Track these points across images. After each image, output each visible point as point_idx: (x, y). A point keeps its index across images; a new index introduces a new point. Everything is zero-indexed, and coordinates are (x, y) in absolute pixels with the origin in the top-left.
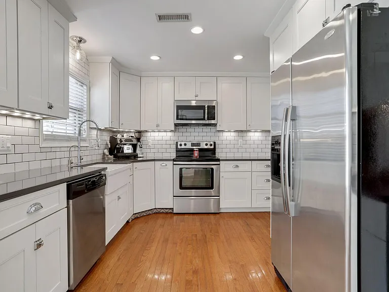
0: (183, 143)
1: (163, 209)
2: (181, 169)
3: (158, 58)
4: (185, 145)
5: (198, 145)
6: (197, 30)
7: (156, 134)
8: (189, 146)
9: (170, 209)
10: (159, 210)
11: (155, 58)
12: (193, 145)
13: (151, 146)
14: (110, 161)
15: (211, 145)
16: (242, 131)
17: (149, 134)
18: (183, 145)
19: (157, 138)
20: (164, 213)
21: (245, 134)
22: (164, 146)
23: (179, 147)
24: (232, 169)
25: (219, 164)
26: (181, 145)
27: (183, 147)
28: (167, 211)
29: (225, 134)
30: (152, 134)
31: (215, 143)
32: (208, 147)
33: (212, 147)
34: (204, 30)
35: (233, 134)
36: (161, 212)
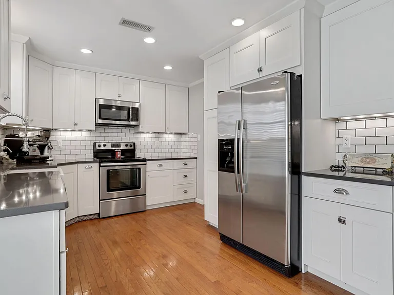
0: (102, 144)
1: (86, 216)
2: (108, 171)
3: (90, 52)
4: (105, 145)
5: (119, 145)
6: (150, 40)
7: (68, 133)
8: (109, 147)
9: (95, 214)
10: (82, 218)
11: (86, 51)
12: (113, 146)
13: (62, 146)
14: (10, 167)
15: (131, 146)
16: (159, 133)
17: (58, 133)
18: (102, 146)
19: (69, 138)
20: (88, 220)
21: (160, 136)
22: (78, 147)
23: (98, 148)
24: (157, 168)
25: (146, 164)
26: (99, 146)
27: (102, 148)
28: (91, 217)
29: (143, 135)
30: (63, 133)
31: (134, 144)
32: (129, 148)
33: (132, 148)
34: (156, 42)
35: (150, 135)
36: (85, 219)
